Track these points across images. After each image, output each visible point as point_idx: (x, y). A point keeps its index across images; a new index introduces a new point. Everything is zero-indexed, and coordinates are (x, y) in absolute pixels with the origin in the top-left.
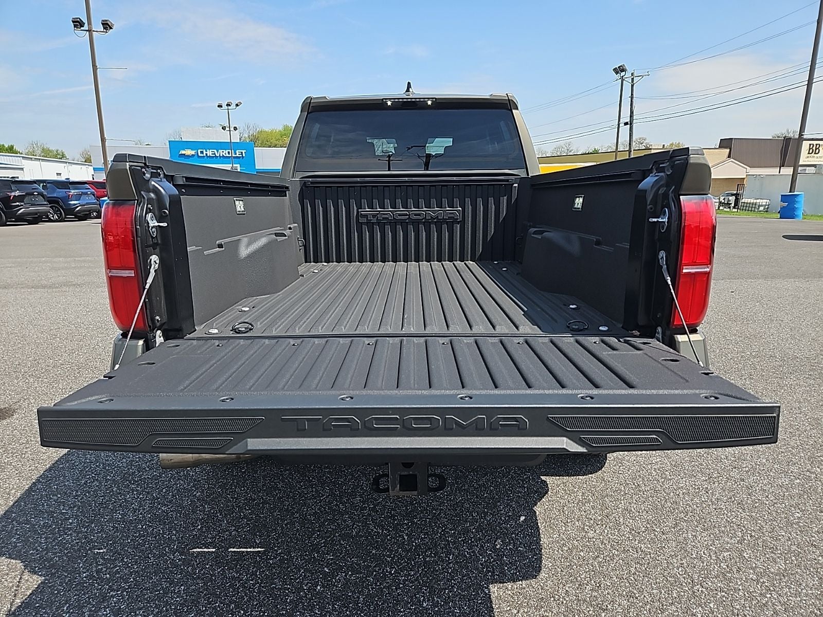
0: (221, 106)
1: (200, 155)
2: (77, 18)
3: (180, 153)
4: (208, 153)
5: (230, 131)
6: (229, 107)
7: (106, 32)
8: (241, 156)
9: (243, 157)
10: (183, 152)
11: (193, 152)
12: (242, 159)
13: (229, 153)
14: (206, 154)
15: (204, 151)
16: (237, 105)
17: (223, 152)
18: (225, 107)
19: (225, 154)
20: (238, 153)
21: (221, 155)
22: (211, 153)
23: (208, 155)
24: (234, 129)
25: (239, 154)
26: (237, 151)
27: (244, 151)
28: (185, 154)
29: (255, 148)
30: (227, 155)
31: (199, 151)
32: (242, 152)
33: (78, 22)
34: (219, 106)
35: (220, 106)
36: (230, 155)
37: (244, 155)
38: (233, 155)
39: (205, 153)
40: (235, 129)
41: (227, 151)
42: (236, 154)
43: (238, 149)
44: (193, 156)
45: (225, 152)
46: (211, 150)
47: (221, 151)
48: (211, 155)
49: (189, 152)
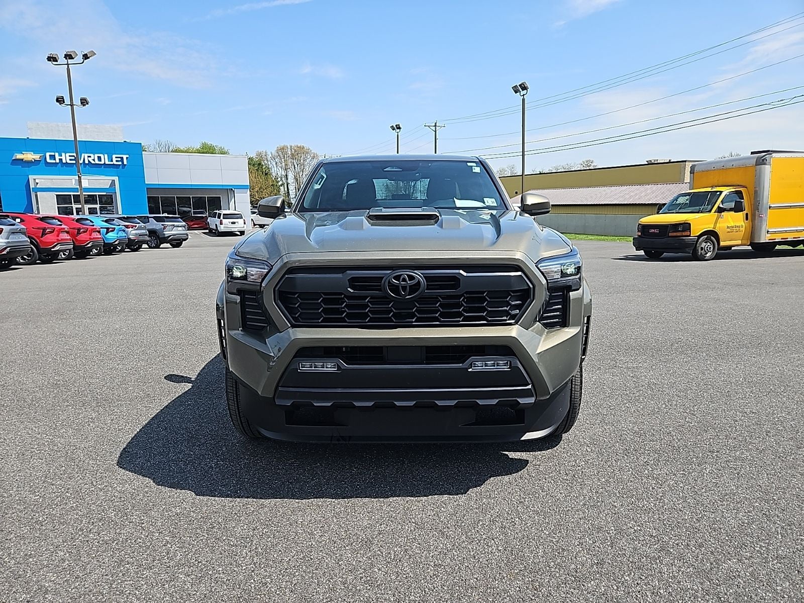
0: (55, 60)
1: (48, 160)
3: (13, 158)
4: (63, 158)
5: (72, 105)
6: (70, 61)
8: (120, 163)
9: (124, 165)
10: (19, 156)
11: (37, 157)
12: (123, 168)
13: (99, 158)
14: (61, 160)
15: (57, 155)
16: (86, 57)
17: (89, 157)
18: (62, 60)
19: (94, 160)
20: (114, 159)
21: (87, 162)
22: (68, 158)
23: (64, 161)
24: (82, 103)
25: (117, 161)
26: (114, 156)
27: (125, 157)
28: (23, 160)
29: (143, 152)
30: (97, 162)
31: (48, 155)
32: (122, 158)
34: (49, 59)
35: (53, 59)
36: (102, 162)
37: (125, 163)
38: (107, 162)
39: (57, 157)
40: (84, 102)
41: (96, 156)
42: (112, 161)
43: (115, 154)
44: (36, 162)
45: (92, 158)
46: (68, 155)
47: (86, 155)
48: (69, 162)
49: (29, 156)
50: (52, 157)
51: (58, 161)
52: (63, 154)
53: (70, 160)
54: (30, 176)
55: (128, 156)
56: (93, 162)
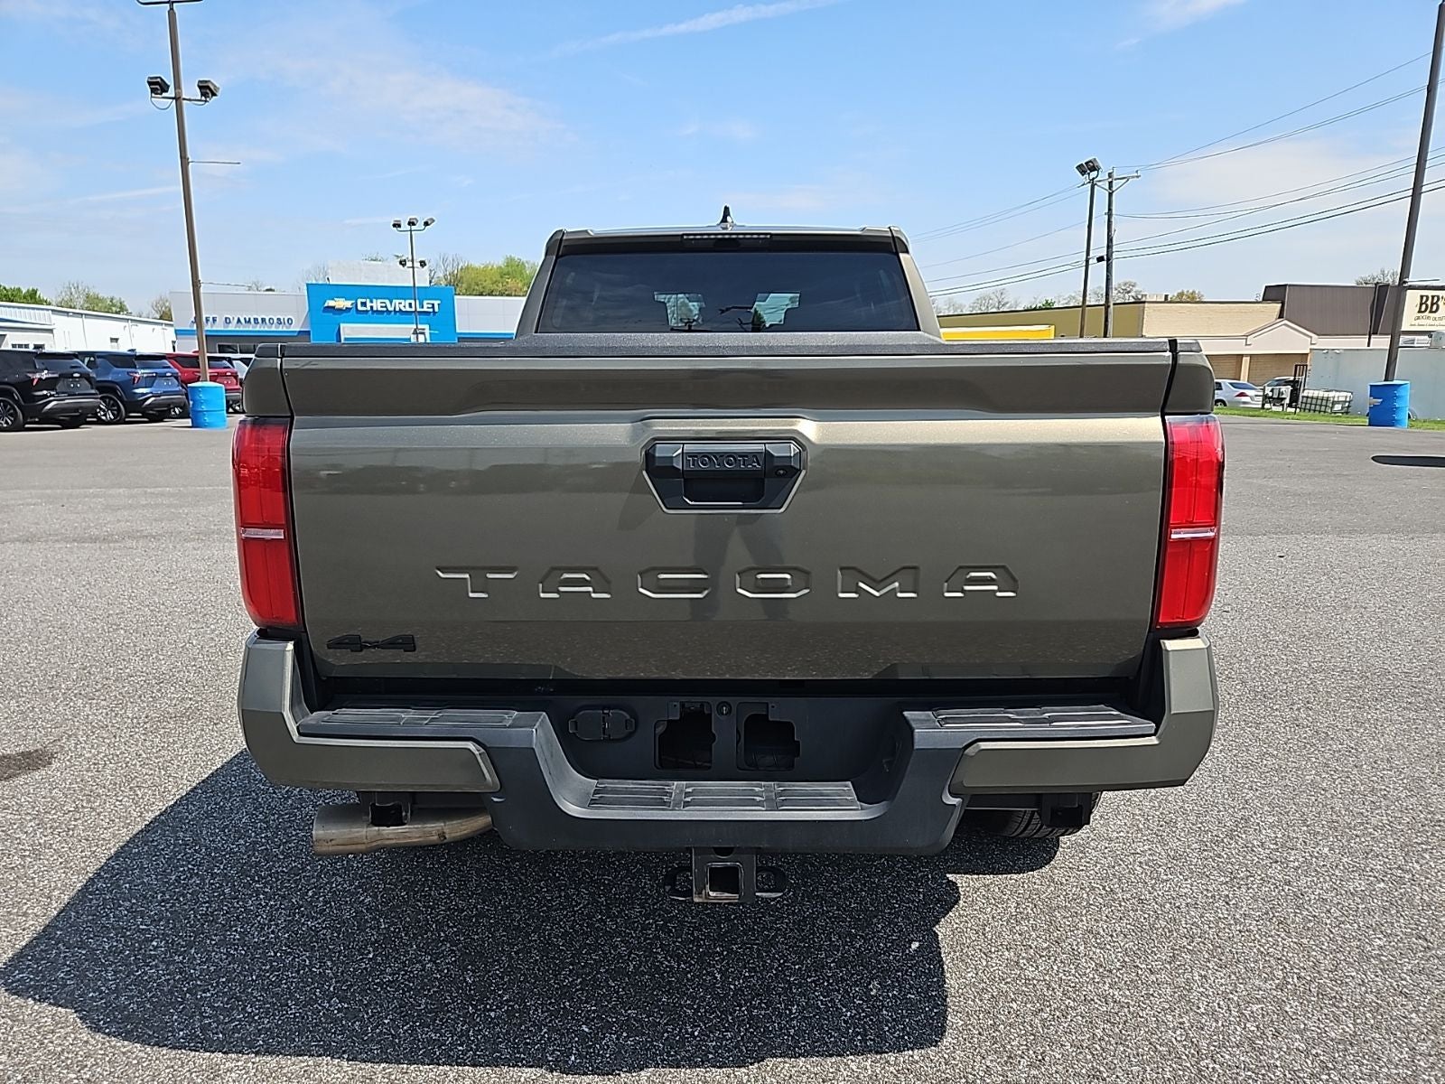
0: (399, 226)
1: (360, 308)
2: (157, 78)
3: (326, 305)
4: (374, 305)
5: (413, 267)
6: (413, 228)
7: (206, 101)
8: (431, 310)
9: (434, 312)
10: (331, 303)
11: (348, 304)
12: (434, 315)
13: (410, 305)
14: (372, 307)
16: (426, 224)
17: (400, 303)
18: (405, 226)
19: (405, 307)
20: (425, 306)
21: (397, 309)
22: (379, 305)
23: (375, 309)
24: (421, 265)
25: (428, 308)
26: (425, 302)
27: (436, 303)
28: (334, 307)
29: (456, 297)
30: (408, 309)
31: (359, 301)
32: (433, 305)
33: (157, 83)
34: (394, 225)
35: (397, 225)
36: (413, 309)
37: (436, 310)
38: (419, 309)
39: (369, 304)
40: (423, 264)
41: (407, 302)
42: (423, 307)
43: (426, 299)
44: (348, 309)
45: (403, 304)
46: (379, 301)
47: (397, 301)
48: (380, 309)
49: (341, 303)
50: (364, 304)
51: (369, 309)
52: (374, 301)
53: (382, 307)
54: (342, 325)
55: (439, 302)
56: (404, 310)
